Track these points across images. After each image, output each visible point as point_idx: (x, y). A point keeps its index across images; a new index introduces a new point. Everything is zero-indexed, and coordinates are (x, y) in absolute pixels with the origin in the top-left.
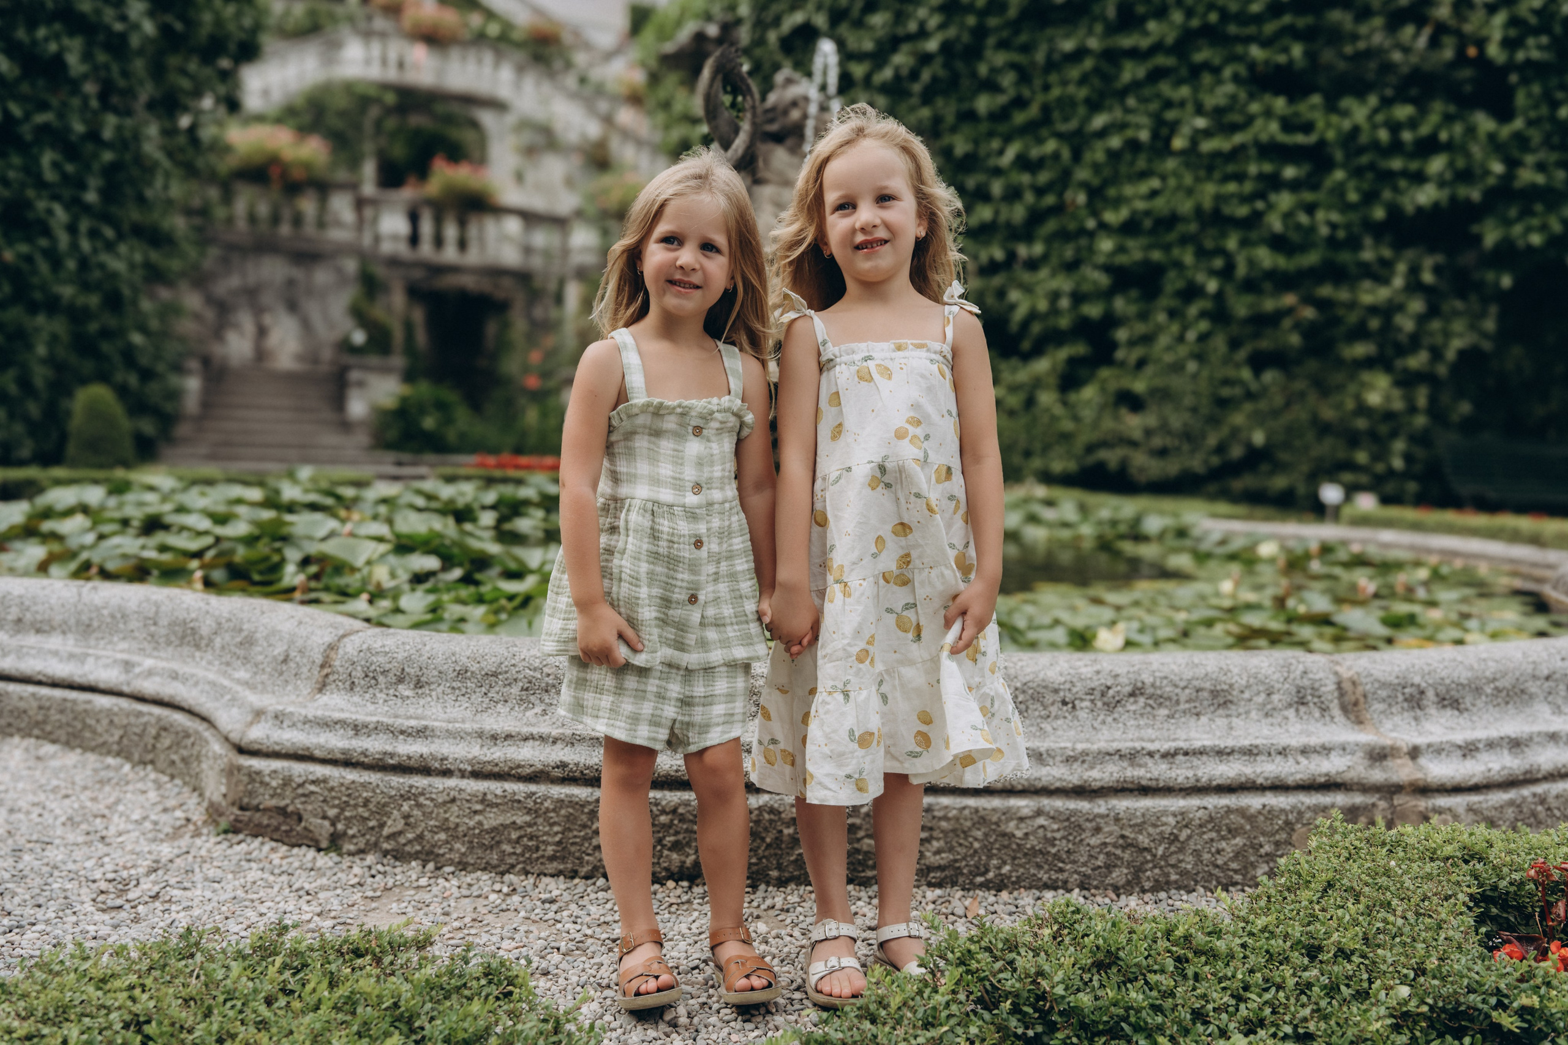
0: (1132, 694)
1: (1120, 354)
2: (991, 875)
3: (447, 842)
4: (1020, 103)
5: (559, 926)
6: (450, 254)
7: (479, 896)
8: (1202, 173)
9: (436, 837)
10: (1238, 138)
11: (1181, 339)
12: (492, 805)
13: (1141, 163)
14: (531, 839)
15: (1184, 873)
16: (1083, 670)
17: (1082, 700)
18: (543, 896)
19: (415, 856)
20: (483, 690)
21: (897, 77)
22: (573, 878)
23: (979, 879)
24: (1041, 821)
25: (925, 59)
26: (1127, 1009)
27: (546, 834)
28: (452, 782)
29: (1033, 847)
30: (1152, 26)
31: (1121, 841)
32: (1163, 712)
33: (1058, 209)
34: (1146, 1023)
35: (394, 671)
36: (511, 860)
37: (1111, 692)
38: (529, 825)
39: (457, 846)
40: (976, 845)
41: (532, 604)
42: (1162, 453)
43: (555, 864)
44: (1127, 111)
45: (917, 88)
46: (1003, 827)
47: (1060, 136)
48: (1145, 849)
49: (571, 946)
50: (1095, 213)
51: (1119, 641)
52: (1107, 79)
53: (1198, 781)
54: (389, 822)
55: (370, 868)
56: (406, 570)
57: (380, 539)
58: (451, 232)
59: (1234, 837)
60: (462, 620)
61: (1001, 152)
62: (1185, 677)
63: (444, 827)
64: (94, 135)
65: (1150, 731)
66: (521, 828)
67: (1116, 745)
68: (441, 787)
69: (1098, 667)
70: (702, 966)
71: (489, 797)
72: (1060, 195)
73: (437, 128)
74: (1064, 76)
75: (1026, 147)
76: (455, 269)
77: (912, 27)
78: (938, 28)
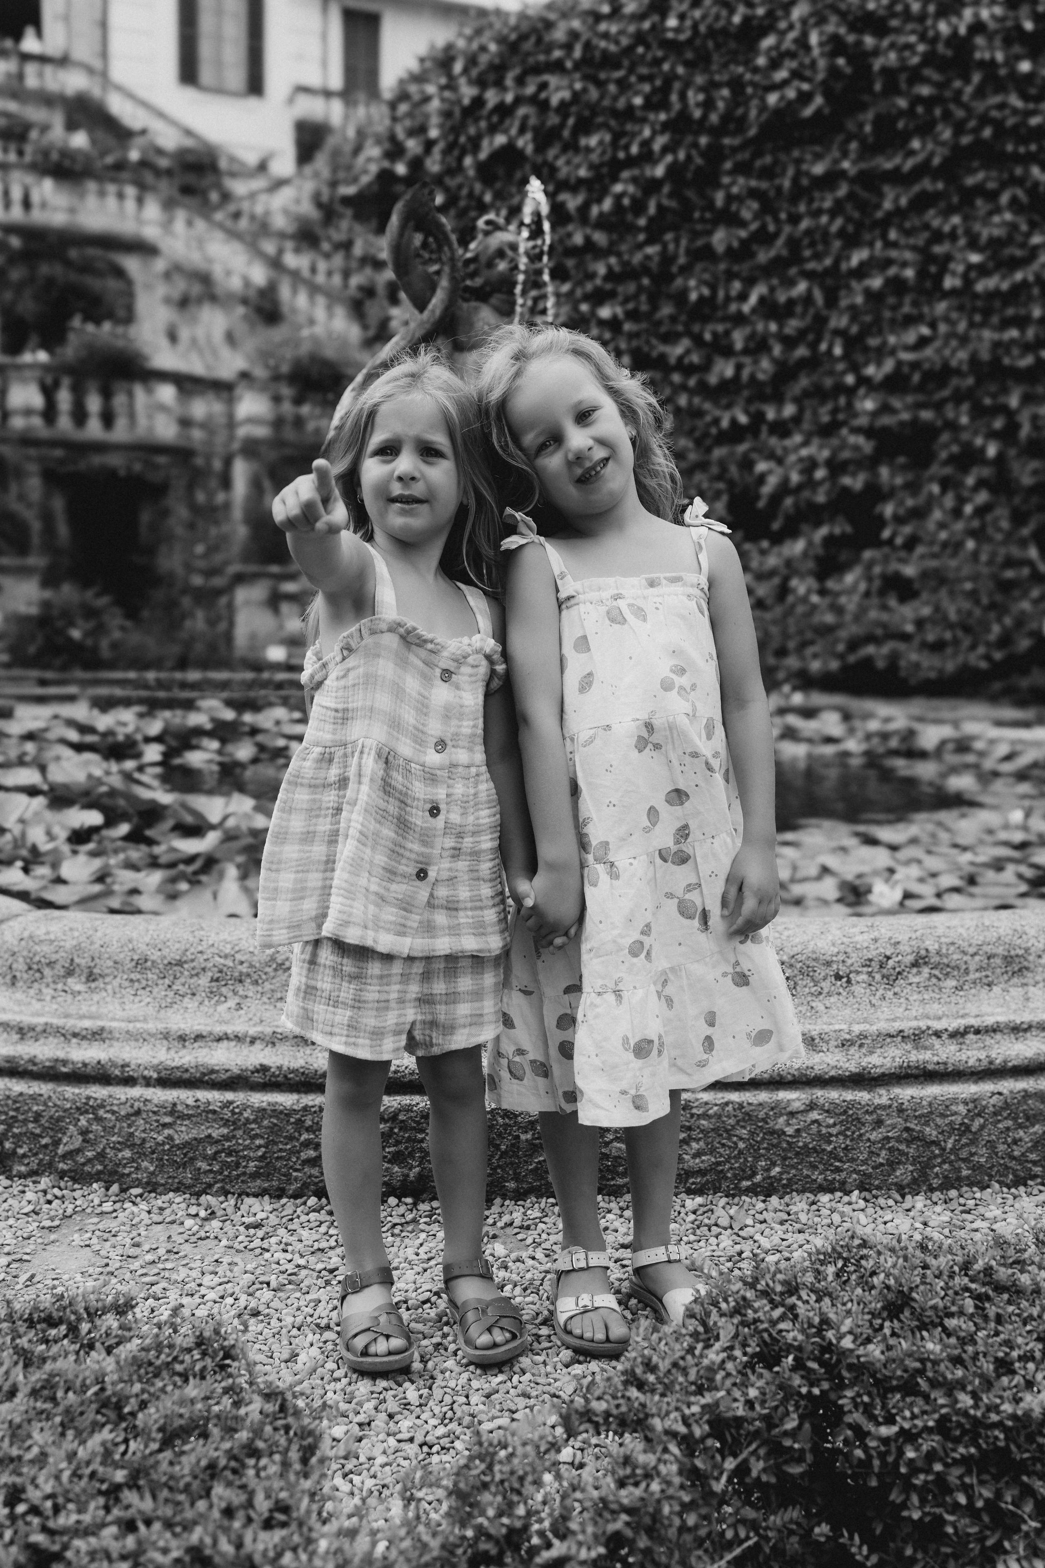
0: (915, 964)
1: (886, 534)
2: (759, 1178)
3: (133, 1161)
4: (763, 237)
5: (267, 1255)
6: (94, 429)
7: (173, 1222)
8: (978, 318)
9: (120, 1155)
10: (1019, 276)
11: (957, 513)
12: (183, 1117)
13: (907, 309)
14: (229, 1154)
15: (977, 1168)
16: (859, 938)
17: (858, 973)
18: (248, 1220)
19: (96, 1177)
20: (167, 982)
21: (619, 209)
22: (279, 1197)
23: (746, 1184)
24: (814, 1115)
25: (651, 186)
26: (922, 1361)
27: (247, 1148)
28: (136, 1092)
29: (806, 1145)
30: (916, 144)
31: (905, 1135)
32: (951, 983)
33: (813, 363)
34: (945, 1378)
35: (61, 962)
36: (208, 1179)
37: (891, 963)
38: (227, 1138)
39: (145, 1164)
40: (741, 1145)
41: (216, 868)
42: (938, 647)
43: (258, 1182)
44: (889, 245)
45: (642, 222)
46: (772, 1124)
47: (810, 275)
48: (933, 1142)
49: (283, 1279)
50: (855, 368)
51: (898, 895)
52: (865, 207)
53: (991, 1063)
54: (65, 1139)
55: (45, 1192)
56: (63, 826)
57: (32, 791)
58: (94, 403)
59: (1033, 1125)
60: (135, 891)
61: (743, 297)
62: (974, 942)
63: (128, 1142)
65: (936, 1006)
66: (217, 1142)
67: (897, 1026)
68: (123, 1099)
69: (876, 934)
70: (434, 1299)
71: (179, 1108)
72: (814, 346)
73: (73, 277)
74: (815, 205)
75: (772, 290)
76: (100, 447)
77: (634, 149)
78: (665, 150)
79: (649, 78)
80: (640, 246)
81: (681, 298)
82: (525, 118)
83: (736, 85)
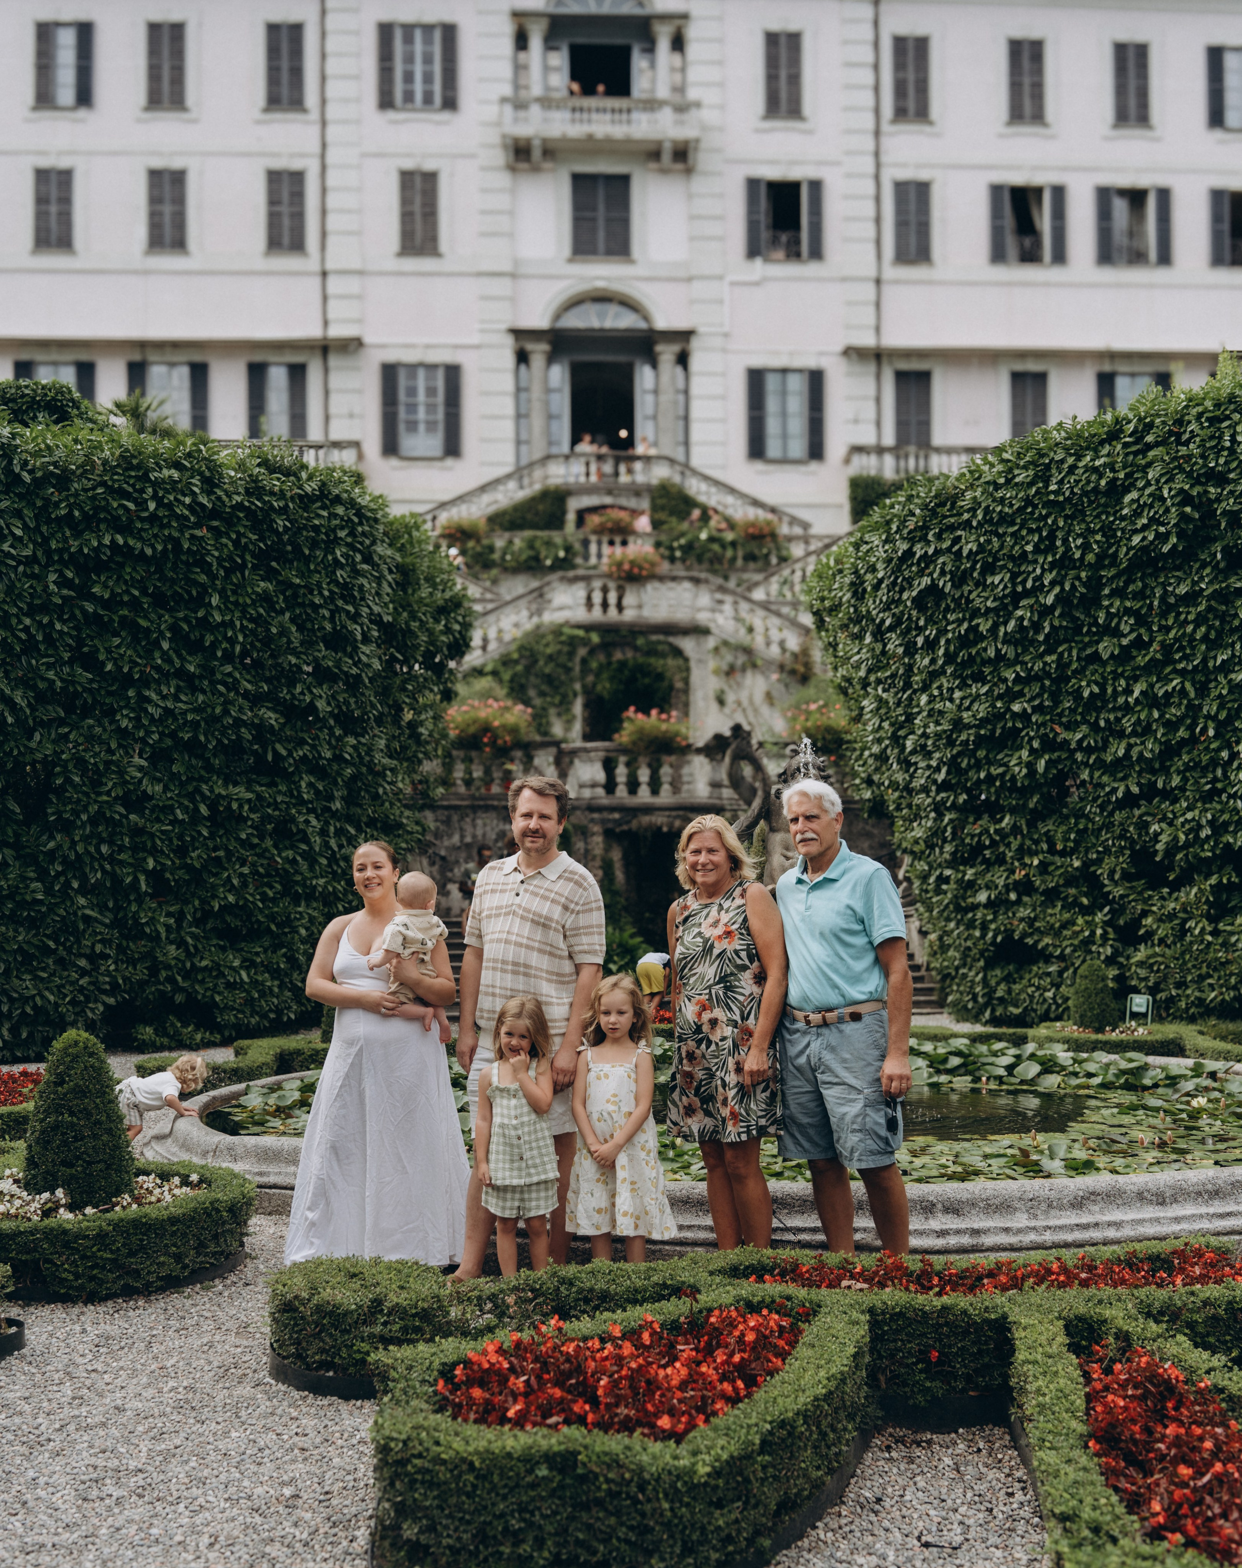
4: (1140, 644)
6: (644, 795)
21: (1020, 628)
25: (1046, 611)
33: (1192, 741)
45: (1041, 638)
47: (1183, 673)
50: (1227, 746)
52: (1224, 617)
58: (644, 775)
61: (1128, 691)
64: (338, 758)
72: (1191, 728)
73: (641, 660)
74: (1183, 617)
75: (1152, 686)
76: (648, 810)
77: (1029, 584)
78: (1053, 583)
79: (1039, 530)
80: (1041, 656)
81: (1077, 694)
82: (944, 564)
83: (1108, 531)
